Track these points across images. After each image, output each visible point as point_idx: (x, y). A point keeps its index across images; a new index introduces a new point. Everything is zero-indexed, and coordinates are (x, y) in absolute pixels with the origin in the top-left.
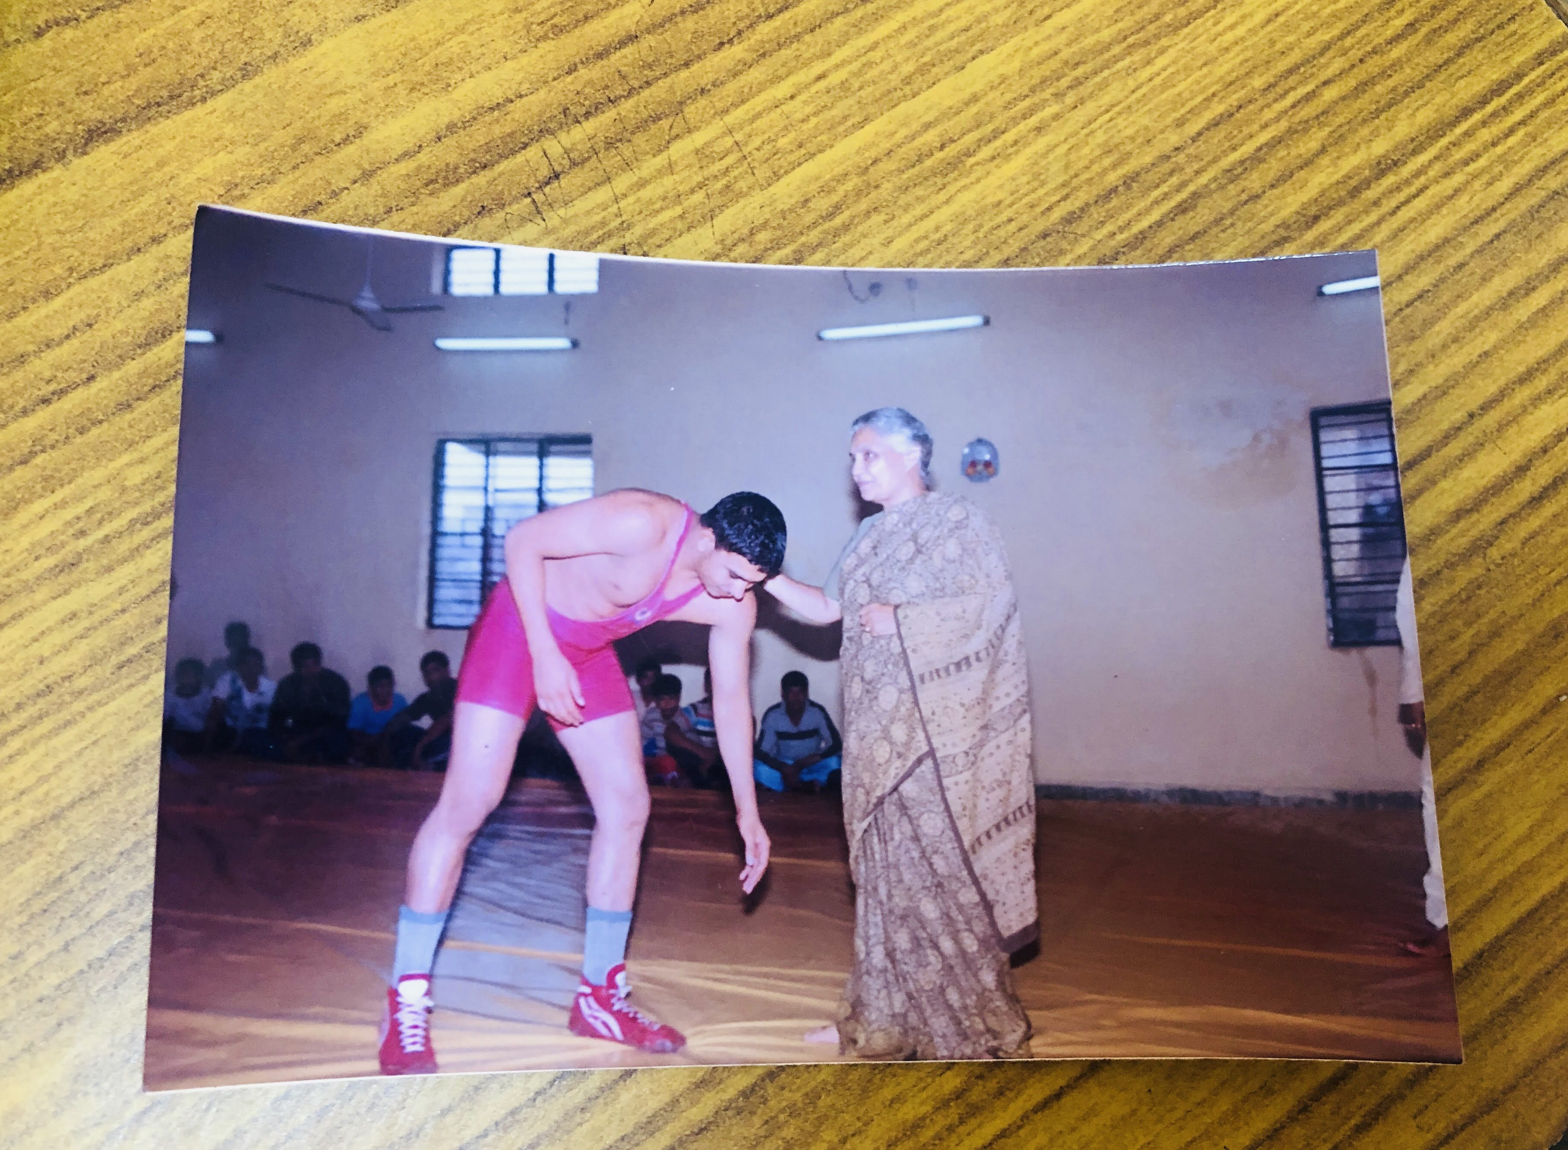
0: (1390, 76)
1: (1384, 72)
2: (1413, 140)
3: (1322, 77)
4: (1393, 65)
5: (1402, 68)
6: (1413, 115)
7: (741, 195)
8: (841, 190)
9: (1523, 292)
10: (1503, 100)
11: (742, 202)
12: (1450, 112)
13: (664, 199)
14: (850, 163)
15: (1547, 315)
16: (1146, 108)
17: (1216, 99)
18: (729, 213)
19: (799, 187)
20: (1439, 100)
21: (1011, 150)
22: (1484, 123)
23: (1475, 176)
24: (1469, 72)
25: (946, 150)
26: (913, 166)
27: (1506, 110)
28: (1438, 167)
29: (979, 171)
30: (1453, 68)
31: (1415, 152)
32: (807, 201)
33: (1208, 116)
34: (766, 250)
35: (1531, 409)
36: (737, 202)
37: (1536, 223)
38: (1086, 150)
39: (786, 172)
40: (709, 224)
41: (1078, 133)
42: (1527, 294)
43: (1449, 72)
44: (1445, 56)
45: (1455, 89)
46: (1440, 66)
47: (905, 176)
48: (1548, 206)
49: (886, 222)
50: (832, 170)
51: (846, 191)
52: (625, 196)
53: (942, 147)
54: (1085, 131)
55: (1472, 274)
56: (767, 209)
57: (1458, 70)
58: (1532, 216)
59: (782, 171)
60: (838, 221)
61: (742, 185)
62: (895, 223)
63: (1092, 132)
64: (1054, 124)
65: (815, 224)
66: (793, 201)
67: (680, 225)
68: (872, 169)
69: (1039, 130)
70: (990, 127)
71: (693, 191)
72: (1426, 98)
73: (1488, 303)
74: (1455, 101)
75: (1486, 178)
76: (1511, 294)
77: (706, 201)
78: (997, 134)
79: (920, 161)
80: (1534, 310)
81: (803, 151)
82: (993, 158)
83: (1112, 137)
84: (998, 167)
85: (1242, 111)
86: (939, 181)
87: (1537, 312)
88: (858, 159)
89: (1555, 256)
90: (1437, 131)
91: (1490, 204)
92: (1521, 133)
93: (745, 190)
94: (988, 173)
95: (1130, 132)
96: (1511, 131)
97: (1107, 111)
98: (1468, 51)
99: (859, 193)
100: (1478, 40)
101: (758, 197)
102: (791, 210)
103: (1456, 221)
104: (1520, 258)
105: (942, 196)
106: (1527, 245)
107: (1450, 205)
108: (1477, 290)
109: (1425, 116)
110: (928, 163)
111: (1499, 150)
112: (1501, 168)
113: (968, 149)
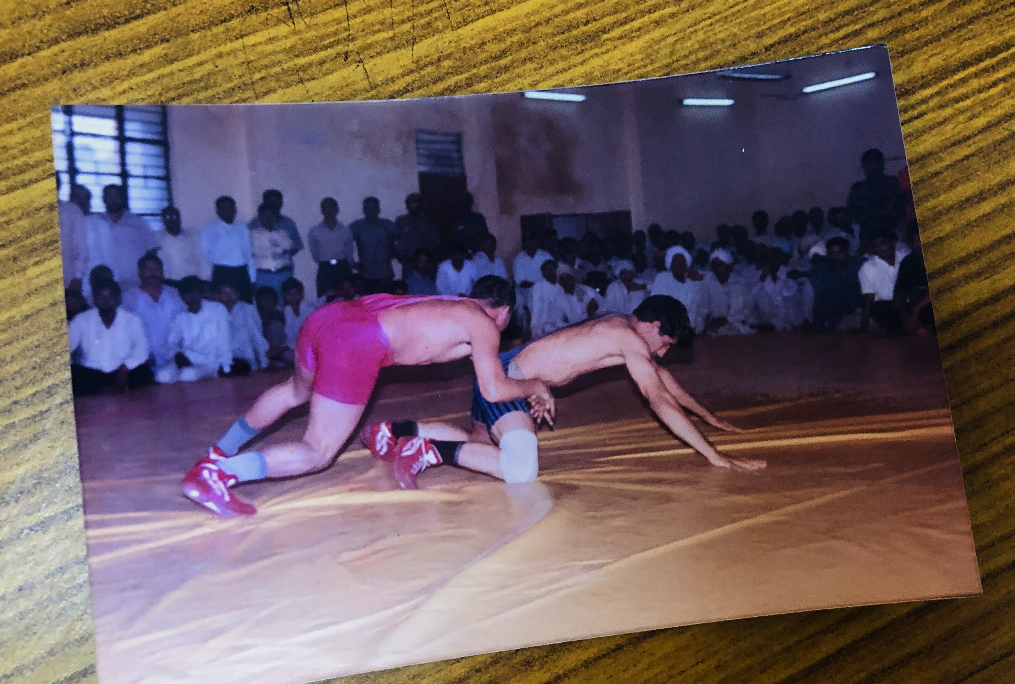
0: (917, 29)
1: (913, 25)
2: (923, 77)
3: (869, 21)
4: (920, 22)
5: (927, 24)
6: (927, 60)
7: (437, 31)
8: (509, 41)
9: (976, 200)
10: (994, 61)
11: (437, 36)
12: (953, 62)
13: (382, 23)
14: (520, 22)
15: (989, 220)
16: (738, 21)
17: (790, 23)
18: (426, 42)
19: (479, 33)
20: (948, 52)
21: (635, 34)
22: (977, 75)
23: (962, 112)
24: (974, 37)
25: (589, 25)
26: (563, 33)
27: (994, 68)
28: (936, 101)
29: (610, 45)
30: (963, 32)
31: (923, 87)
32: (483, 44)
33: (781, 33)
34: (448, 73)
35: (963, 283)
36: (433, 35)
37: (997, 153)
38: (689, 43)
39: (472, 21)
40: (410, 48)
41: (685, 30)
42: (978, 202)
43: (960, 34)
44: (959, 22)
45: (961, 47)
46: (954, 29)
47: (556, 39)
48: (1007, 142)
49: (536, 69)
50: (505, 25)
51: (512, 42)
52: (355, 17)
53: (586, 23)
54: (691, 30)
55: (943, 181)
56: (453, 45)
57: (966, 33)
58: (995, 146)
59: (470, 19)
60: (503, 62)
61: (440, 24)
62: (542, 71)
63: (695, 31)
64: (669, 20)
65: (486, 61)
66: (473, 42)
67: (389, 44)
68: (533, 30)
69: (658, 23)
70: (624, 15)
71: (403, 22)
72: (939, 50)
73: (950, 203)
74: (959, 55)
75: (969, 114)
76: (968, 200)
77: (412, 31)
78: (627, 20)
79: (569, 30)
80: (981, 214)
81: (487, 8)
82: (621, 38)
83: (709, 37)
84: (623, 44)
85: (806, 35)
86: (579, 47)
87: (984, 215)
88: (525, 21)
89: (1005, 179)
90: (942, 74)
91: (967, 133)
92: (1001, 86)
93: (440, 28)
94: (615, 47)
95: (722, 36)
96: (994, 84)
97: (710, 18)
98: (976, 21)
99: (521, 45)
100: (986, 14)
101: (449, 35)
102: (471, 48)
103: (941, 141)
104: (979, 176)
105: (579, 59)
106: (986, 168)
107: (939, 129)
108: (945, 192)
109: (936, 62)
110: (575, 32)
111: (983, 96)
112: (981, 109)
113: (605, 28)
